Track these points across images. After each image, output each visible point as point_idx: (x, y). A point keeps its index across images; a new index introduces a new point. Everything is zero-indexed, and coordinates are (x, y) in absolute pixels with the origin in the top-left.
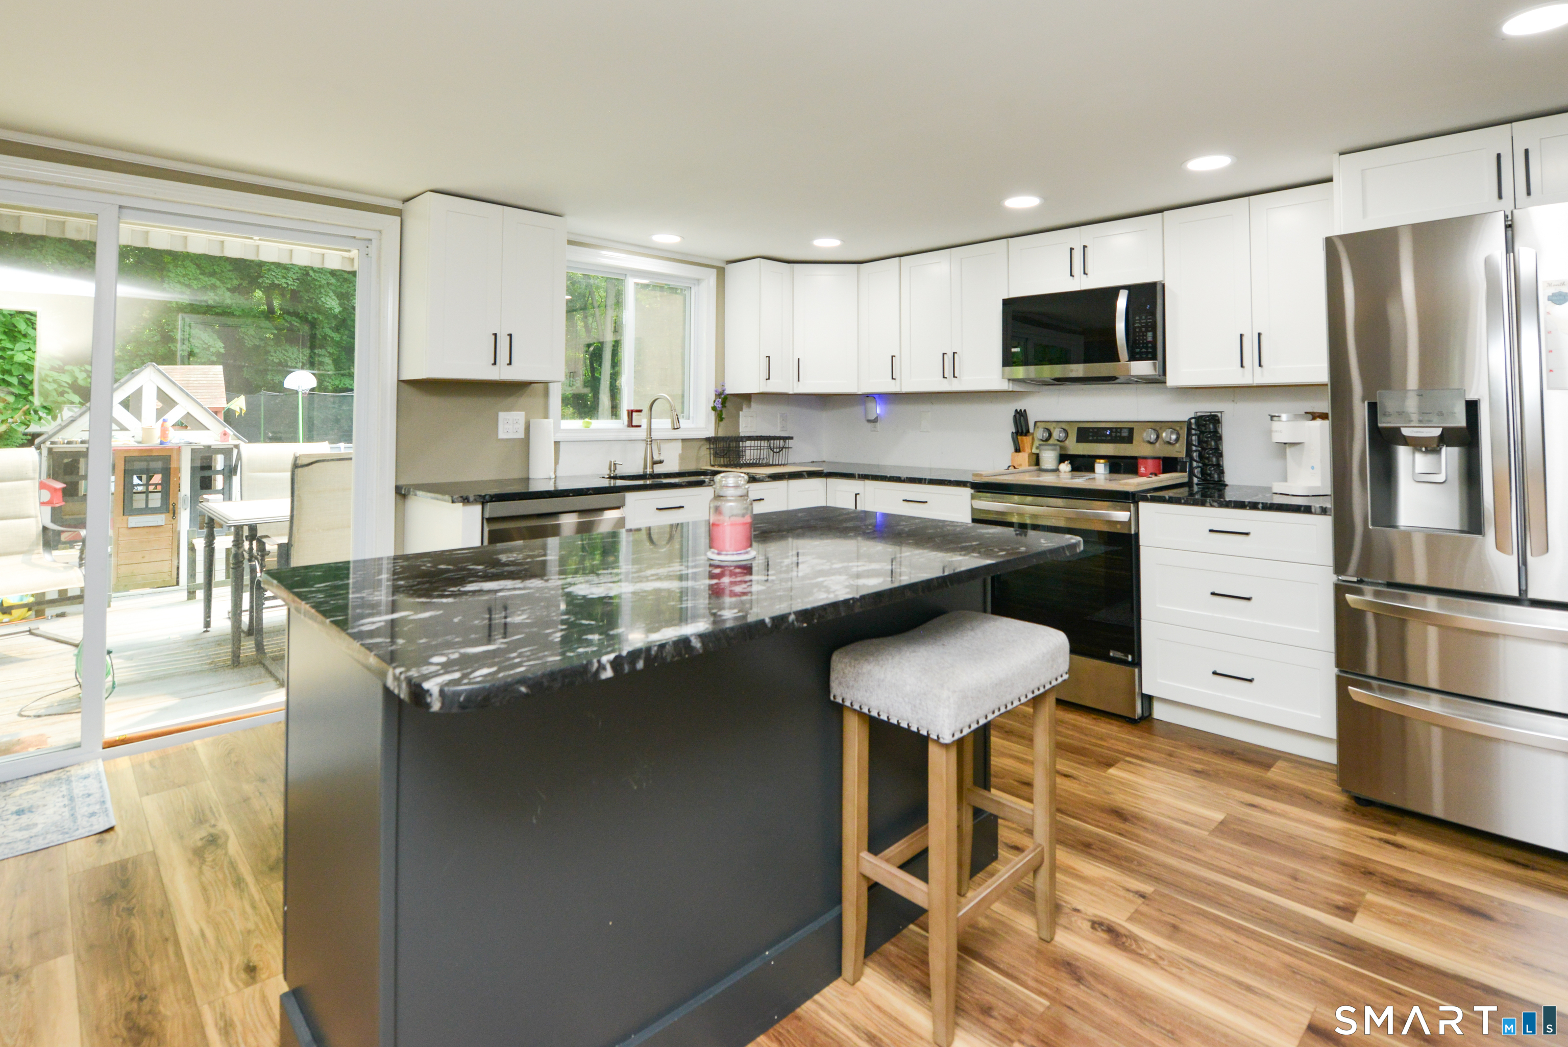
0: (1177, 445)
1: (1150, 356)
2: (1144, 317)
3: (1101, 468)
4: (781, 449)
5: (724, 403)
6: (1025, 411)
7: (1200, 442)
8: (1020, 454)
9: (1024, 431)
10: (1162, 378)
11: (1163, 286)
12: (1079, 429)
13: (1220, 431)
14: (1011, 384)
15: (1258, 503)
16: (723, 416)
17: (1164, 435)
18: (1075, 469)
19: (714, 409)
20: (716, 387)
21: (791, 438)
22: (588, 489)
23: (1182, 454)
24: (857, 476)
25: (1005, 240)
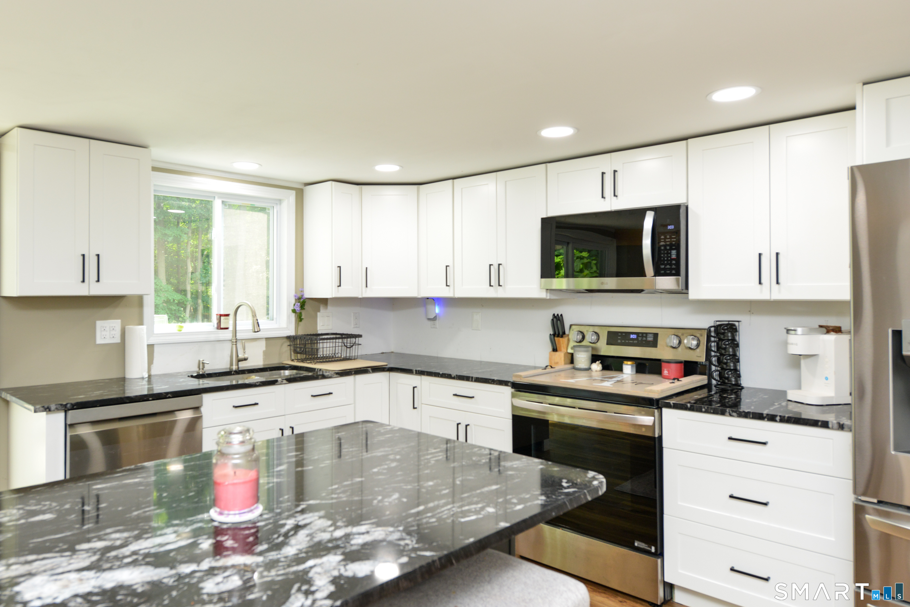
0: (698, 350)
1: (674, 272)
2: (668, 237)
3: (628, 368)
4: (355, 344)
5: (302, 306)
6: (561, 315)
7: (719, 348)
8: (557, 353)
9: (561, 333)
10: (684, 291)
11: (687, 208)
12: (609, 333)
13: (737, 338)
14: (548, 294)
15: (776, 416)
16: (302, 317)
17: (685, 341)
18: (606, 367)
19: (294, 311)
20: (296, 292)
21: (360, 336)
22: (167, 393)
23: (702, 359)
24: (414, 372)
25: (544, 165)
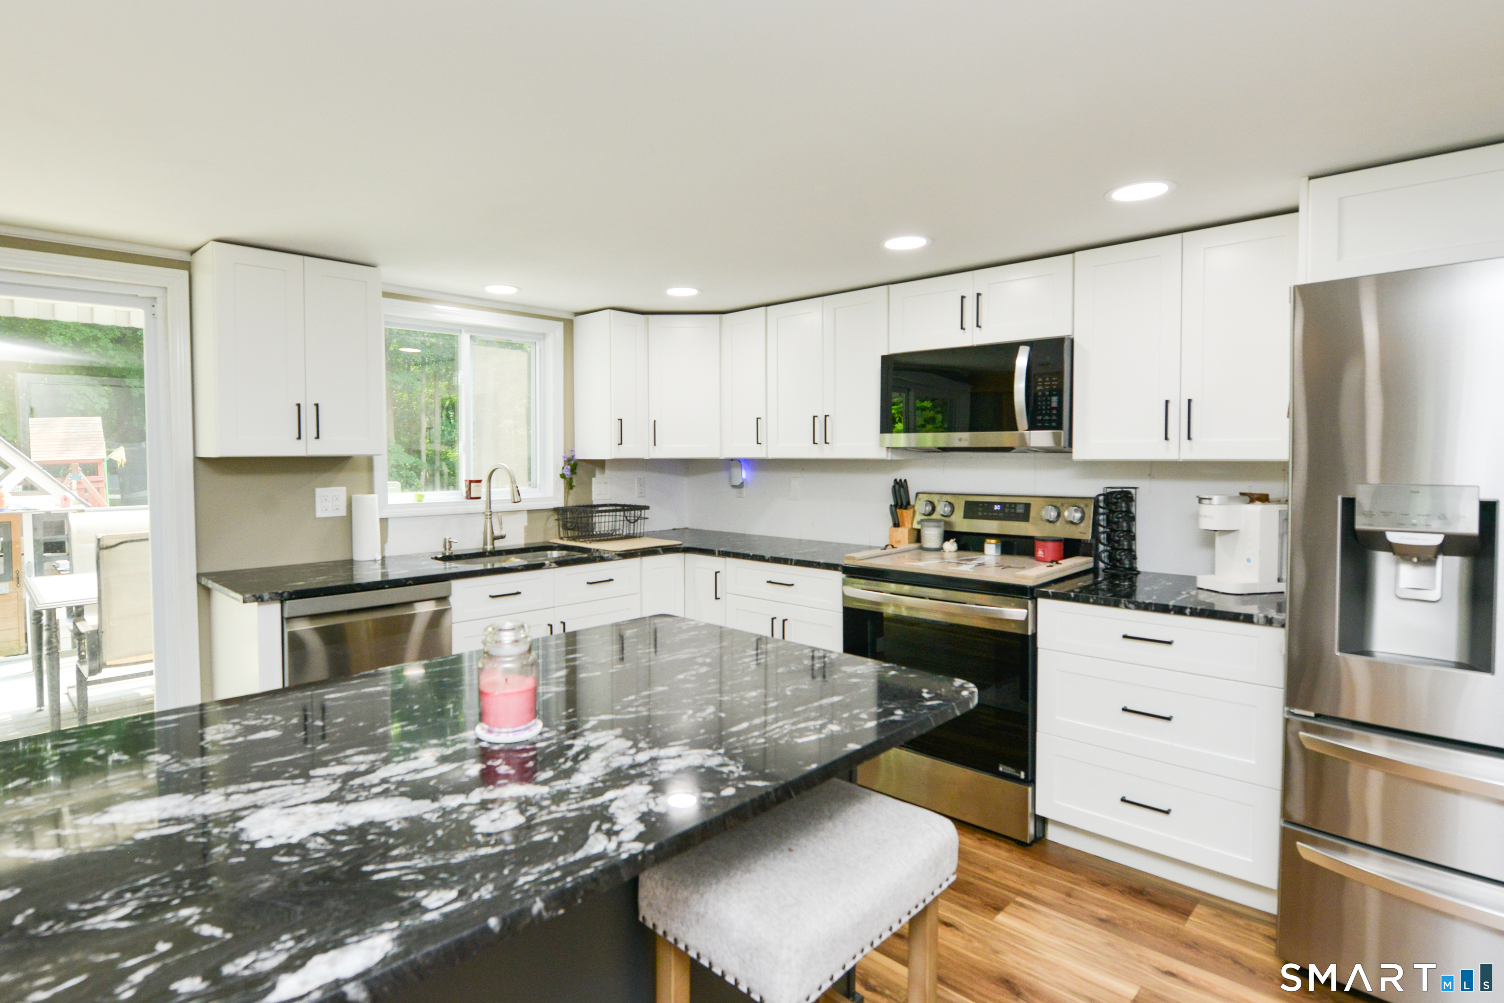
0: (1082, 525)
1: (1054, 424)
2: (1047, 379)
3: (991, 548)
4: (640, 518)
5: (573, 470)
6: (905, 481)
7: (1109, 521)
8: (900, 529)
9: (904, 504)
10: (1067, 449)
11: (1072, 341)
12: (967, 503)
13: (1133, 510)
14: (890, 454)
15: (1185, 608)
16: (574, 484)
17: (1066, 514)
18: (961, 548)
19: (563, 476)
20: (565, 452)
21: (647, 508)
22: (405, 580)
23: (1088, 536)
24: (717, 553)
25: (885, 287)
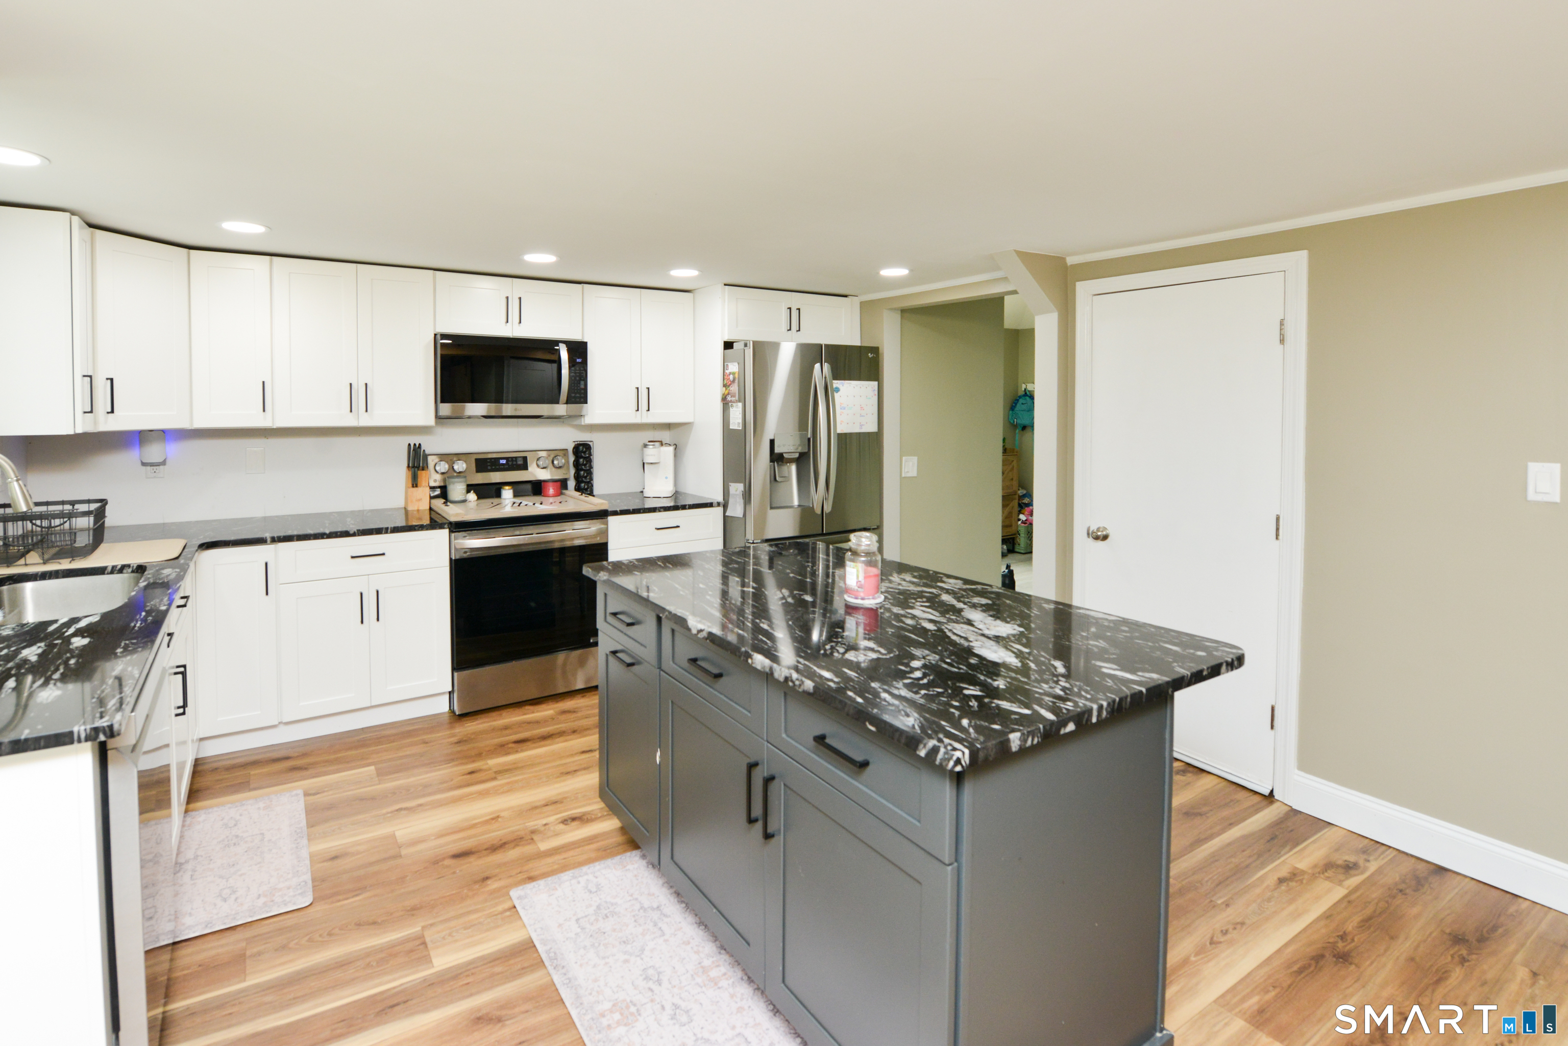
0: (564, 468)
1: (582, 400)
2: (578, 369)
3: (507, 493)
6: (420, 444)
7: (576, 465)
8: (419, 489)
9: (422, 466)
12: (477, 460)
14: (436, 420)
15: (686, 505)
17: (555, 461)
23: (569, 476)
24: (269, 540)
25: (430, 272)
